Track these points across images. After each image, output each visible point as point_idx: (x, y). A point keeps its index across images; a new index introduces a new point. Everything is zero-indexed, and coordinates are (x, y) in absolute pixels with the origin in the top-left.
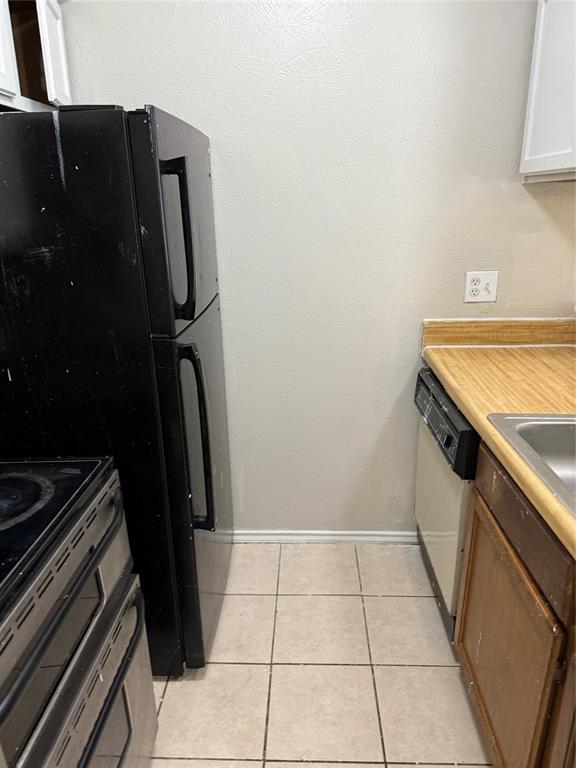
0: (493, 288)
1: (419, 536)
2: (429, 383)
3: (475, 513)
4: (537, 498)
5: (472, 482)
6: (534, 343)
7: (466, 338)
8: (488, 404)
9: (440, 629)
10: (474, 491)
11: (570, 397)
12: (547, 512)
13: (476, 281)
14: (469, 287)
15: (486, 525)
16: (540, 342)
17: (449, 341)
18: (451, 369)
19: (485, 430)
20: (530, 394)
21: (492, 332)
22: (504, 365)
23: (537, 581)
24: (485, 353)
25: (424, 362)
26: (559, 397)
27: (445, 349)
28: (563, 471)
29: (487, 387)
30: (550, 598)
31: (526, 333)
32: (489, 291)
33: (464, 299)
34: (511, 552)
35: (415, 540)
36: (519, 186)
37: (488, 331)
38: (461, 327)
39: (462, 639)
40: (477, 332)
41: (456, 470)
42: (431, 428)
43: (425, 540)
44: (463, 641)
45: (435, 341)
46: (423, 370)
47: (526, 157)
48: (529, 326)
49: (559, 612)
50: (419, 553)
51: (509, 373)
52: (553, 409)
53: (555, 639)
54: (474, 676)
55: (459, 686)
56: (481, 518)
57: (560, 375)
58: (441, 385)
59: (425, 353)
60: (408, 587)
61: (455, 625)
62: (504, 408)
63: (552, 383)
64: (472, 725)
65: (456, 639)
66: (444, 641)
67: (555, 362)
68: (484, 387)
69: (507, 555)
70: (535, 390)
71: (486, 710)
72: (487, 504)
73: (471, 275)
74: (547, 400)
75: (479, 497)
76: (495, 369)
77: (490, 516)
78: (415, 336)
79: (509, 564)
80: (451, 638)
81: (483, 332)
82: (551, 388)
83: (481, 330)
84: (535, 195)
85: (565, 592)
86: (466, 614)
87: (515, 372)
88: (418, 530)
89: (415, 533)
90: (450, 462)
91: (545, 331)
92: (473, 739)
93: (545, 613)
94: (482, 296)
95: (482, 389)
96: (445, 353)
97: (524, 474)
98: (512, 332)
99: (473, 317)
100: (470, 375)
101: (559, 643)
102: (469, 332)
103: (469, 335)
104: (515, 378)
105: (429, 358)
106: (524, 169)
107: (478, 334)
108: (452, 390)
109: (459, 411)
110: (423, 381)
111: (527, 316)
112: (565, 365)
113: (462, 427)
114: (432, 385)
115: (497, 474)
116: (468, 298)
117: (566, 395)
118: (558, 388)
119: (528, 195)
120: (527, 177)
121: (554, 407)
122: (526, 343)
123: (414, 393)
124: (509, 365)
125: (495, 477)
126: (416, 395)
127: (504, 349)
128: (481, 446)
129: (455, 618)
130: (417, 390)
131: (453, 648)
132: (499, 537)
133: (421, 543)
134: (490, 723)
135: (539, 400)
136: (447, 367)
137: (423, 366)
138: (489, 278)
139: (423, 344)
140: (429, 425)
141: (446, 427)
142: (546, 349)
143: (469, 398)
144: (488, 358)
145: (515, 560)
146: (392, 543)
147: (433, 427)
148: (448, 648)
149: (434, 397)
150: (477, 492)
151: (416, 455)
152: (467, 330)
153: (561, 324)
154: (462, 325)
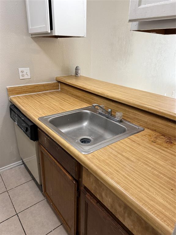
0: (29, 74)
1: (23, 161)
2: (14, 110)
3: (41, 151)
4: (61, 143)
5: (38, 141)
6: (46, 91)
7: (24, 92)
8: (37, 114)
9: (37, 189)
10: (39, 144)
11: (61, 107)
12: (65, 147)
13: (22, 72)
14: (21, 74)
15: (46, 155)
16: (47, 90)
17: (18, 93)
18: (21, 104)
19: (39, 124)
20: (49, 108)
21: (32, 89)
22: (39, 100)
23: (66, 168)
24: (31, 96)
25: (11, 102)
26: (58, 107)
27: (17, 96)
28: (64, 130)
29: (36, 109)
30: (71, 173)
31: (42, 88)
32: (27, 75)
33: (20, 78)
34: (56, 161)
35: (22, 163)
36: (30, 38)
37: (30, 89)
38: (21, 88)
39: (45, 191)
40: (27, 89)
41: (31, 139)
42: (19, 126)
43: (25, 162)
44: (46, 191)
45: (13, 94)
46: (11, 105)
47: (30, 27)
48: (43, 85)
49: (75, 177)
50: (24, 167)
51: (41, 102)
52: (57, 112)
53: (75, 185)
54: (52, 201)
55: (47, 205)
56: (43, 152)
57: (56, 100)
58: (19, 110)
59: (10, 99)
60: (23, 180)
61: (42, 187)
62: (42, 114)
63: (54, 103)
64: (54, 215)
65: (43, 191)
66: (40, 192)
67: (53, 96)
68: (34, 108)
69: (55, 163)
70: (50, 106)
71: (58, 210)
72: (44, 148)
73: (20, 69)
74: (55, 109)
75: (41, 146)
76: (36, 101)
77: (46, 151)
78: (5, 93)
79: (56, 165)
80: (42, 191)
81: (29, 89)
82: (55, 105)
83: (28, 88)
84: (36, 41)
85: (76, 170)
86: (45, 183)
87: (42, 101)
88: (22, 160)
89: (21, 161)
90: (29, 137)
91: (48, 87)
92: (55, 219)
93: (70, 178)
94: (26, 77)
95: (34, 109)
96: (18, 98)
97: (55, 136)
98: (38, 88)
99: (24, 84)
100: (29, 105)
101: (76, 185)
102: (24, 90)
103: (24, 91)
104: (43, 103)
105: (12, 101)
106: (30, 32)
107: (28, 90)
108: (23, 111)
109: (28, 118)
110: (12, 109)
111: (41, 82)
112: (56, 96)
113: (30, 124)
114: (15, 111)
115: (46, 137)
116: (21, 78)
117: (60, 106)
118: (56, 104)
119: (33, 41)
120: (32, 35)
121: (58, 111)
122: (43, 91)
123: (10, 114)
124: (39, 99)
125: (45, 139)
126: (11, 115)
127: (37, 94)
128: (38, 129)
129: (41, 185)
130: (11, 113)
131: (43, 194)
132: (51, 157)
133: (24, 163)
134: (60, 213)
135: (52, 109)
136: (19, 103)
137: (11, 104)
138: (27, 70)
139: (8, 96)
140: (18, 125)
141: (24, 125)
142: (50, 92)
143: (30, 113)
144: (33, 98)
145: (58, 164)
146: (14, 167)
147: (19, 125)
148: (41, 194)
149: (17, 115)
150: (40, 144)
151: (16, 135)
152: (23, 89)
153: (52, 84)
154: (21, 87)
